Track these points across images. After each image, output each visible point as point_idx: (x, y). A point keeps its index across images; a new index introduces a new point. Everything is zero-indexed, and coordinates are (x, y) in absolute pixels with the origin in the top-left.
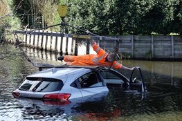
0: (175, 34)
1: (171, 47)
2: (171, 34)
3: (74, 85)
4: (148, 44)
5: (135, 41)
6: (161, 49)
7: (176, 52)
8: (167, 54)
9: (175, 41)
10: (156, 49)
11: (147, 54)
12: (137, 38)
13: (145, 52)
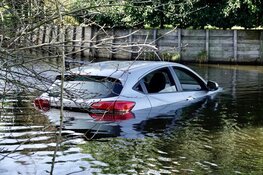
0: (240, 28)
1: (233, 45)
2: (234, 28)
3: (138, 87)
4: (201, 42)
5: (182, 36)
6: (219, 48)
7: (240, 53)
8: (227, 56)
9: (239, 38)
10: (213, 48)
11: (200, 55)
12: (186, 32)
13: (196, 53)
